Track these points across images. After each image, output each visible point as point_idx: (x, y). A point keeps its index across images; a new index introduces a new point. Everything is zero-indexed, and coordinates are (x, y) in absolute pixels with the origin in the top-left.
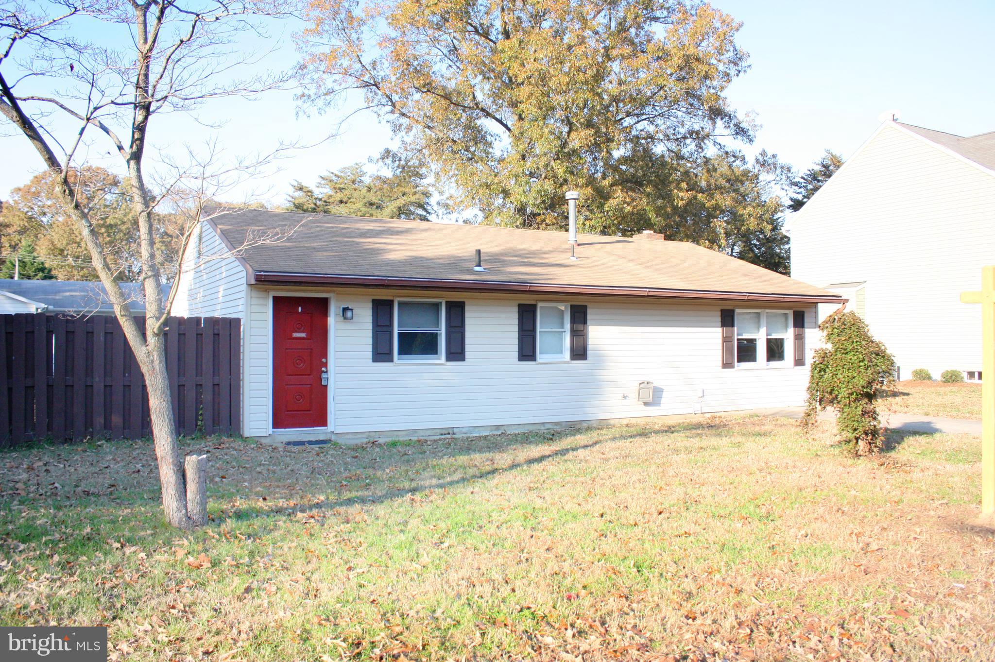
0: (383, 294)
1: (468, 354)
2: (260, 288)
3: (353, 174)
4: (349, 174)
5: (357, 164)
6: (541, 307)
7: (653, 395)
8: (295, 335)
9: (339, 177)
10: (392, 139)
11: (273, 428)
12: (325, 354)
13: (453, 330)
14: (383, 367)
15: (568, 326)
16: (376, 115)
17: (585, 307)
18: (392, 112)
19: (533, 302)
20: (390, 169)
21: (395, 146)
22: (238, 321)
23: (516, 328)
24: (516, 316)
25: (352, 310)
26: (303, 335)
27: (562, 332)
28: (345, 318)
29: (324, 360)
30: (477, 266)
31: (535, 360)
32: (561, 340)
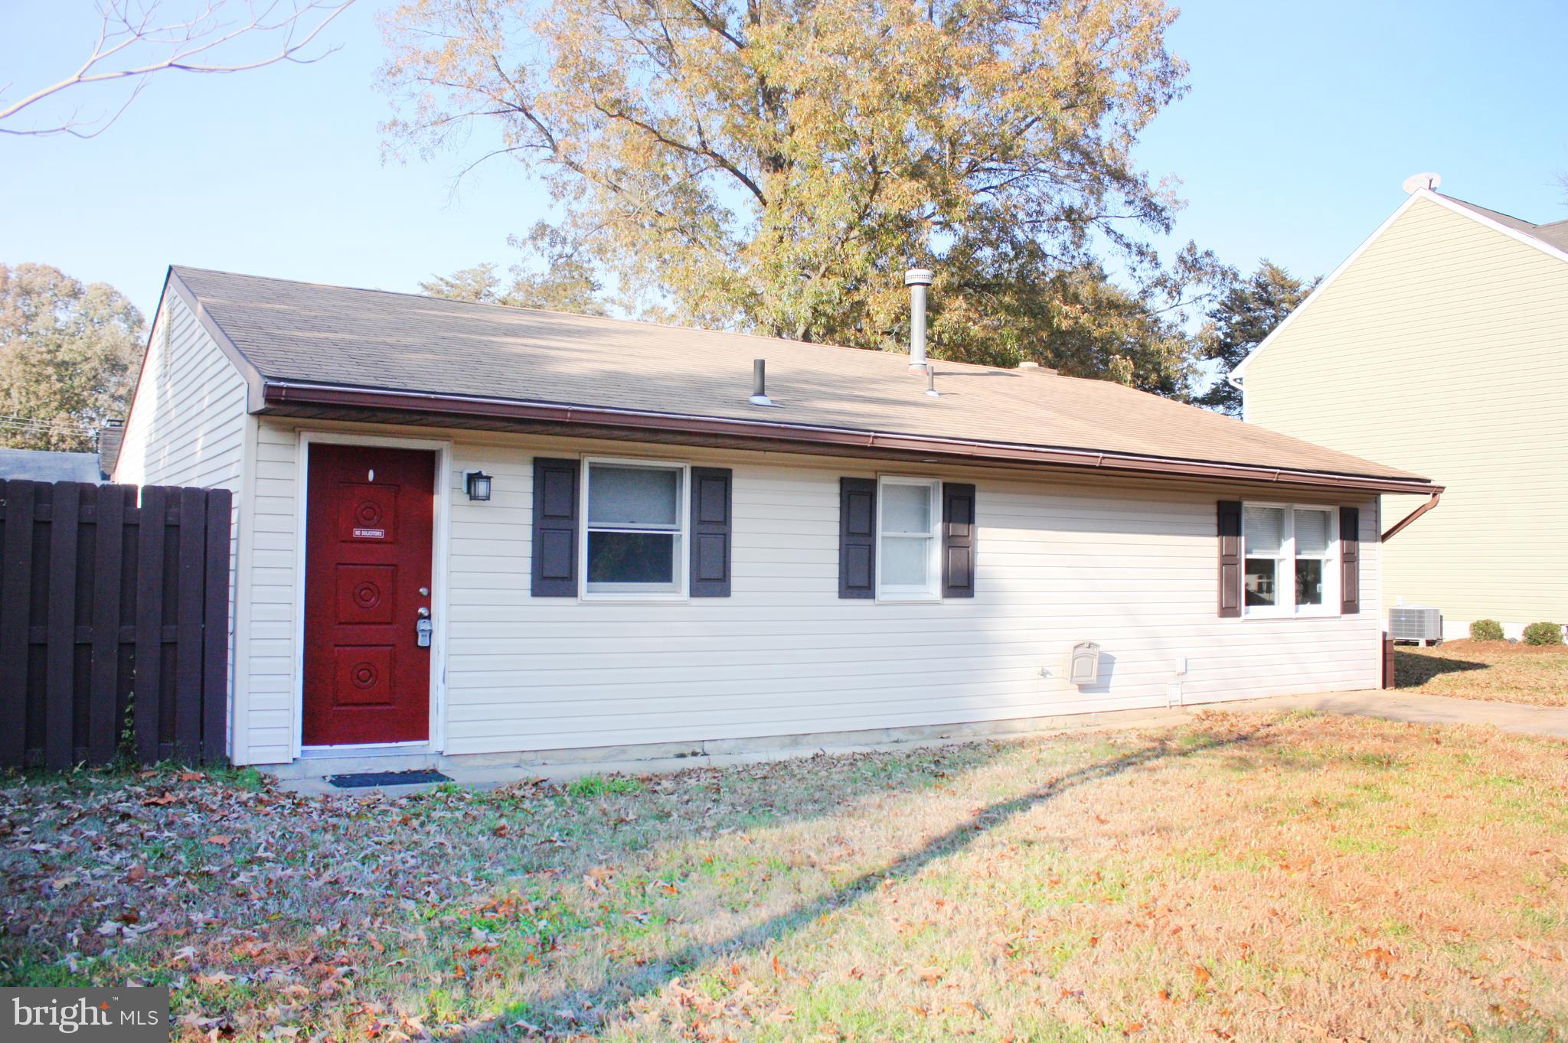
0: (558, 447)
1: (735, 582)
2: (280, 424)
3: (477, 282)
4: (469, 281)
5: (483, 265)
6: (886, 486)
7: (1099, 669)
8: (357, 533)
9: (452, 286)
10: (551, 206)
11: (305, 742)
12: (426, 579)
13: (704, 529)
14: (555, 606)
15: (937, 528)
16: (523, 165)
17: (971, 489)
18: (551, 160)
19: (870, 476)
20: (546, 259)
21: (556, 218)
22: (225, 497)
23: (835, 529)
24: (836, 502)
25: (488, 478)
26: (378, 534)
27: (926, 539)
28: (473, 497)
29: (423, 591)
30: (756, 394)
31: (872, 596)
32: (923, 556)
